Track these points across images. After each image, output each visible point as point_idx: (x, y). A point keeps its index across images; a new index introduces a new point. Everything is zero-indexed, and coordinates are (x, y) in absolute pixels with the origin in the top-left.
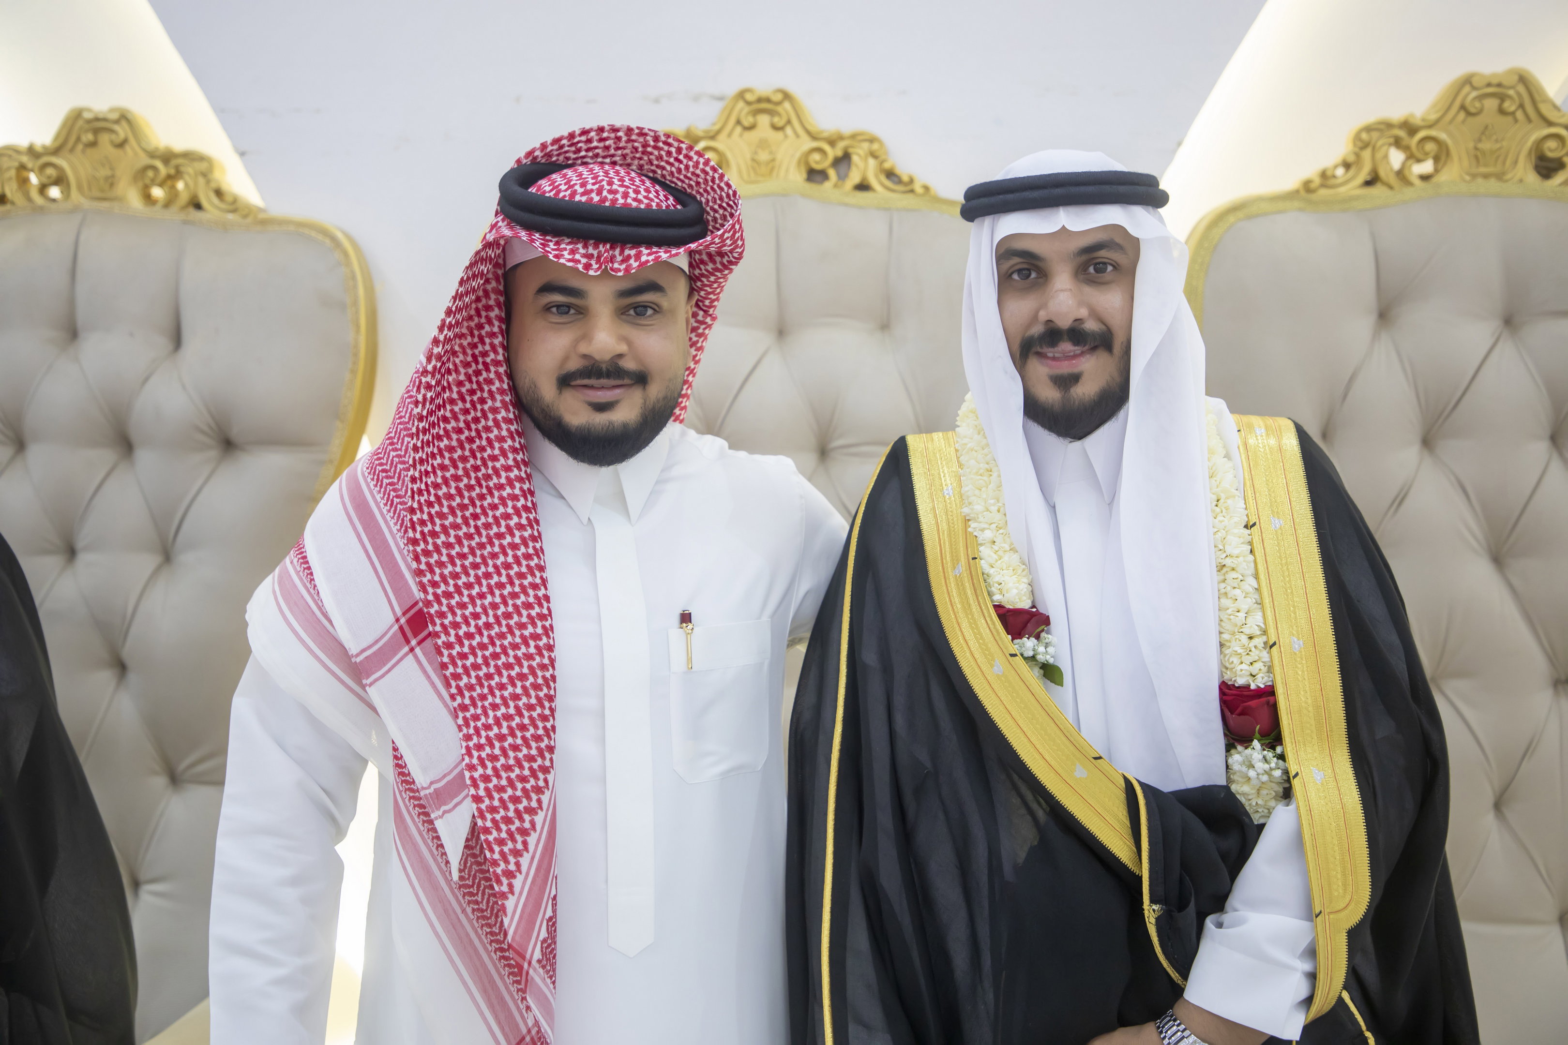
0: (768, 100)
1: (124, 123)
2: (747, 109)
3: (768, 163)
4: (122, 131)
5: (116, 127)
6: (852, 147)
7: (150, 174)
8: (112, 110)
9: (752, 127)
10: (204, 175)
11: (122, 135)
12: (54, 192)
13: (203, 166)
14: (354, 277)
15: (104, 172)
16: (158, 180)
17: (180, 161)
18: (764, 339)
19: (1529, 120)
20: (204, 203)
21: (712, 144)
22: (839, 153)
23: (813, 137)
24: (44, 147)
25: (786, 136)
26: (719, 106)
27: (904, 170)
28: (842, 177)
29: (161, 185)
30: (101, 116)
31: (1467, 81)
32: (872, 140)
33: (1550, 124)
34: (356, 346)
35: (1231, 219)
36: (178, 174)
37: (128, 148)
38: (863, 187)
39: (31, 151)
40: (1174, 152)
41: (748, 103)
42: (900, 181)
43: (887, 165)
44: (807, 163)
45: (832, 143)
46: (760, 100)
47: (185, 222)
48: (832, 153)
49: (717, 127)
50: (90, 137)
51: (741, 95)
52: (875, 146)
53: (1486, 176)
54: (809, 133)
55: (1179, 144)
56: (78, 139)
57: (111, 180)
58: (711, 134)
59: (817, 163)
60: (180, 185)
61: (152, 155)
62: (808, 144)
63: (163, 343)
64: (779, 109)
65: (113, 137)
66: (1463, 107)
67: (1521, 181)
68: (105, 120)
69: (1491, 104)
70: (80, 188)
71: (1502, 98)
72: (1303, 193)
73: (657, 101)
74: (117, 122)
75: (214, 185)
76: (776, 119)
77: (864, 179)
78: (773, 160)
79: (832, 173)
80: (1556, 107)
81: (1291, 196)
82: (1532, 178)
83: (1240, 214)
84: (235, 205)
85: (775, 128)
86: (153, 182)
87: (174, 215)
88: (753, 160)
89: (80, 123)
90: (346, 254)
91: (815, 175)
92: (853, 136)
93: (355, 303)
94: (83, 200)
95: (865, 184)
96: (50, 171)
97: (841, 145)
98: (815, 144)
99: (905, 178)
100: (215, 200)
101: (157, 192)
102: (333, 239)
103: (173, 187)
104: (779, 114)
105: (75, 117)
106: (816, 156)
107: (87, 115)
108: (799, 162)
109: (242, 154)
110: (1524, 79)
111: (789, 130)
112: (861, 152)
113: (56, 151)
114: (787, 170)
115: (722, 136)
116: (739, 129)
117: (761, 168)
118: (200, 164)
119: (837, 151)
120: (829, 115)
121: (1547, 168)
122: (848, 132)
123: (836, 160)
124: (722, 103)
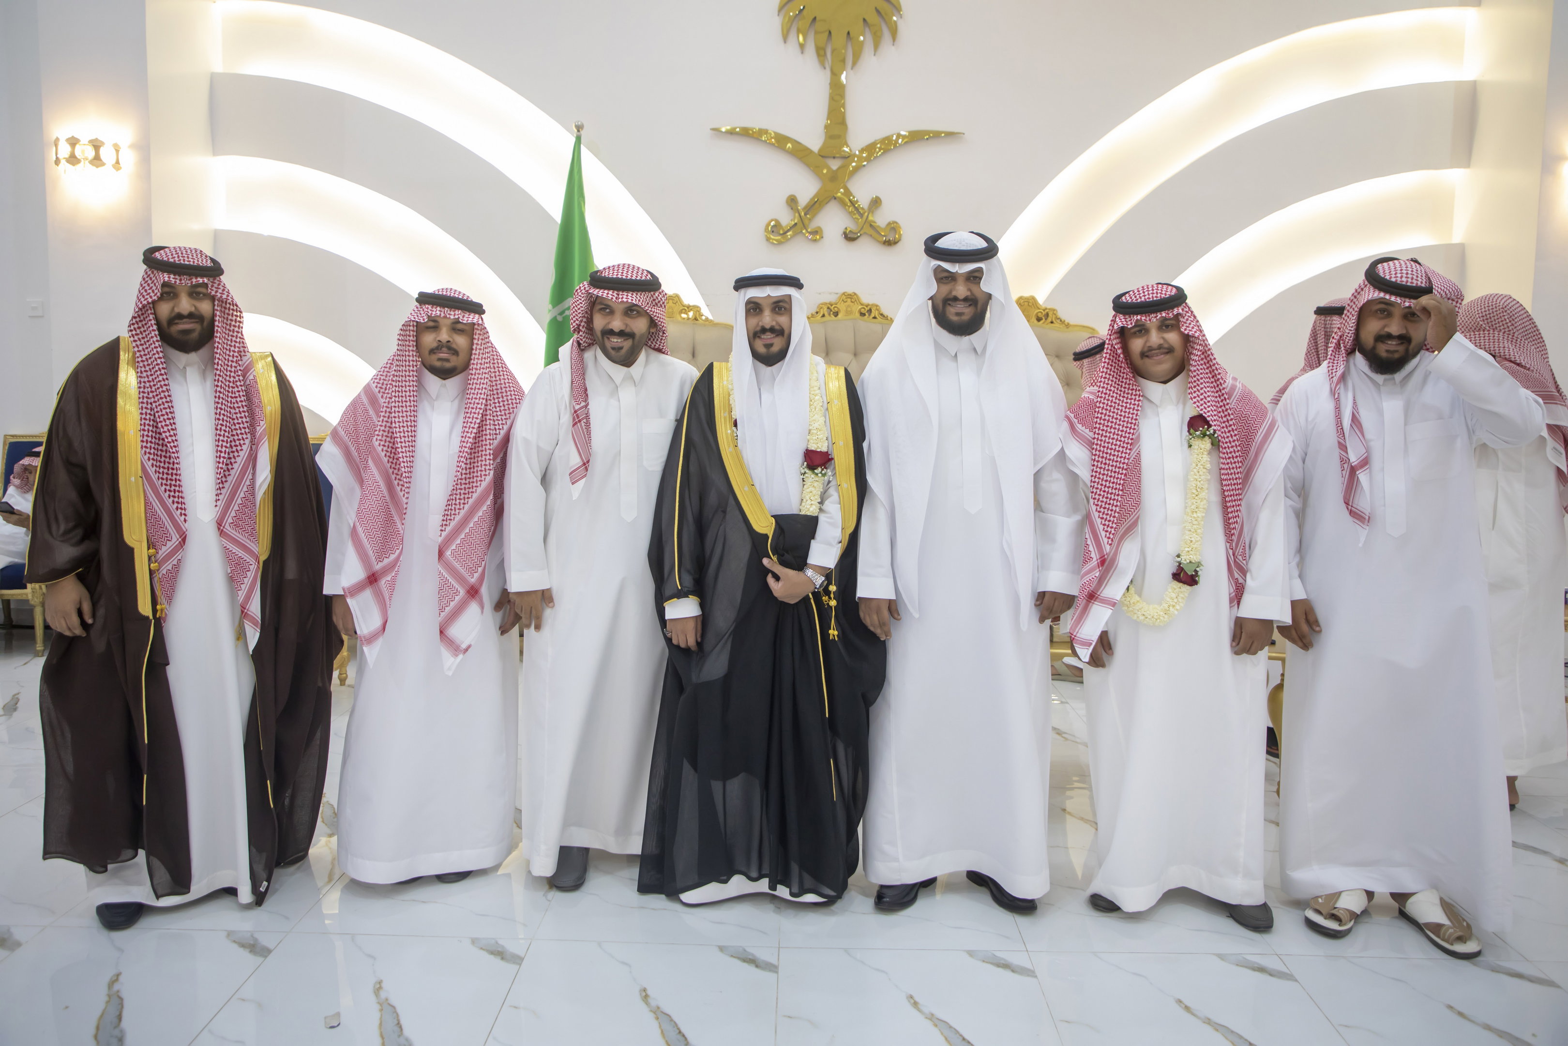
0: (851, 295)
3: (850, 311)
5: (675, 299)
6: (872, 307)
7: (684, 311)
8: (674, 294)
10: (698, 312)
11: (676, 301)
13: (698, 309)
17: (691, 307)
18: (851, 356)
19: (1035, 307)
20: (698, 319)
21: (835, 306)
23: (862, 305)
25: (854, 304)
26: (837, 296)
27: (885, 314)
28: (870, 315)
29: (687, 314)
31: (1022, 298)
32: (877, 306)
33: (1039, 309)
36: (690, 311)
37: (677, 304)
38: (875, 318)
41: (846, 296)
42: (884, 316)
43: (881, 312)
44: (860, 311)
45: (867, 306)
46: (848, 295)
47: (694, 324)
48: (867, 309)
49: (838, 302)
51: (844, 294)
58: (836, 303)
60: (691, 314)
61: (684, 306)
62: (860, 307)
63: (691, 356)
64: (853, 297)
69: (1026, 303)
71: (1029, 302)
73: (820, 294)
74: (675, 297)
75: (700, 314)
76: (852, 300)
77: (875, 316)
78: (852, 311)
79: (867, 314)
80: (1041, 305)
82: (1036, 321)
84: (707, 319)
85: (852, 302)
86: (684, 313)
87: (689, 322)
88: (846, 310)
91: (862, 314)
92: (872, 305)
97: (869, 307)
98: (862, 307)
100: (701, 318)
101: (684, 316)
104: (854, 299)
106: (863, 310)
108: (858, 311)
110: (1033, 298)
111: (856, 303)
112: (874, 309)
114: (855, 313)
115: (839, 304)
116: (843, 302)
117: (849, 313)
118: (696, 309)
119: (868, 308)
120: (866, 299)
121: (1039, 320)
122: (870, 303)
123: (868, 311)
124: (838, 295)
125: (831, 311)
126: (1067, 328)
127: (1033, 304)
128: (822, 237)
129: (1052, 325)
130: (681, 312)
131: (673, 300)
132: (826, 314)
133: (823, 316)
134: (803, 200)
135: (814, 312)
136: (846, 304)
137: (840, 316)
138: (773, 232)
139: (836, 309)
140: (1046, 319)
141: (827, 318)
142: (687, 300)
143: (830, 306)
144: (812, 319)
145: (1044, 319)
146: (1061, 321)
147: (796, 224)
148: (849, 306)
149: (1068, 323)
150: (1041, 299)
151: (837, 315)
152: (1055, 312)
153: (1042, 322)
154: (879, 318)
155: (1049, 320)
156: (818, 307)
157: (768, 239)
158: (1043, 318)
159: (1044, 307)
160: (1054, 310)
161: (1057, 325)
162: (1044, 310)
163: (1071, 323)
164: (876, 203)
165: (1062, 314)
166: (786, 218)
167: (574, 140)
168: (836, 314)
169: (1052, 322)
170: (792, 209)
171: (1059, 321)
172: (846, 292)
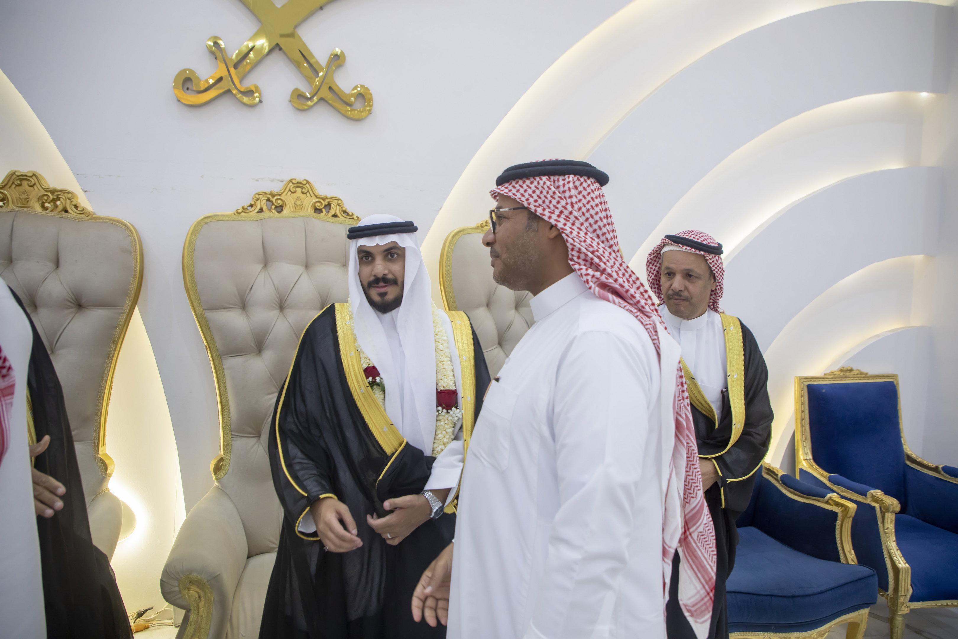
0: (301, 183)
1: (34, 177)
2: (293, 186)
3: (301, 205)
4: (33, 180)
5: (30, 179)
6: (332, 202)
7: (46, 198)
8: (29, 172)
9: (295, 192)
10: (70, 199)
11: (33, 182)
12: (1, 204)
13: (69, 196)
14: (135, 241)
15: (24, 197)
16: (49, 201)
17: (59, 193)
18: (301, 269)
20: (69, 210)
21: (279, 197)
22: (327, 204)
23: (317, 197)
25: (307, 196)
26: (281, 184)
27: (350, 211)
28: (328, 212)
30: (23, 174)
32: (338, 200)
34: (135, 268)
35: (460, 234)
36: (58, 199)
37: (35, 187)
38: (335, 216)
40: (439, 211)
41: (293, 184)
42: (348, 214)
43: (344, 209)
44: (315, 206)
45: (324, 199)
46: (298, 183)
47: (61, 217)
48: (324, 203)
49: (282, 191)
50: (19, 182)
51: (291, 181)
52: (339, 202)
54: (315, 196)
55: (440, 208)
56: (13, 183)
57: (27, 200)
58: (280, 194)
59: (318, 206)
60: (58, 203)
61: (46, 190)
62: (315, 200)
63: (51, 266)
64: (305, 186)
65: (29, 183)
68: (26, 175)
70: (13, 202)
72: (480, 227)
74: (31, 177)
75: (74, 203)
76: (304, 190)
77: (335, 213)
78: (303, 204)
79: (324, 210)
81: (477, 228)
83: (463, 233)
84: (83, 212)
85: (303, 193)
86: (47, 201)
87: (55, 214)
88: (295, 204)
89: (14, 176)
90: (132, 232)
91: (318, 211)
92: (332, 198)
93: (136, 251)
94: (15, 207)
95: (336, 214)
96: (1, 195)
97: (327, 200)
99: (351, 214)
100: (75, 209)
101: (48, 205)
102: (126, 226)
103: (55, 203)
104: (305, 189)
105: (12, 174)
106: (318, 204)
107: (18, 173)
108: (312, 206)
111: (308, 194)
112: (335, 205)
113: (3, 187)
114: (308, 209)
115: (284, 194)
116: (290, 193)
117: (298, 207)
118: (66, 195)
119: (326, 203)
120: (323, 190)
122: (329, 196)
123: (325, 206)
124: (284, 183)
125: (273, 204)
128: (261, 101)
130: (41, 199)
131: (28, 180)
132: (265, 208)
133: (261, 210)
134: (232, 48)
136: (294, 195)
137: (285, 212)
138: (188, 89)
139: (279, 201)
141: (266, 213)
143: (271, 197)
144: (243, 214)
147: (220, 79)
148: (298, 198)
151: (282, 210)
154: (341, 218)
156: (253, 198)
157: (177, 98)
164: (337, 59)
166: (206, 70)
168: (280, 209)
170: (216, 58)
172: (294, 179)
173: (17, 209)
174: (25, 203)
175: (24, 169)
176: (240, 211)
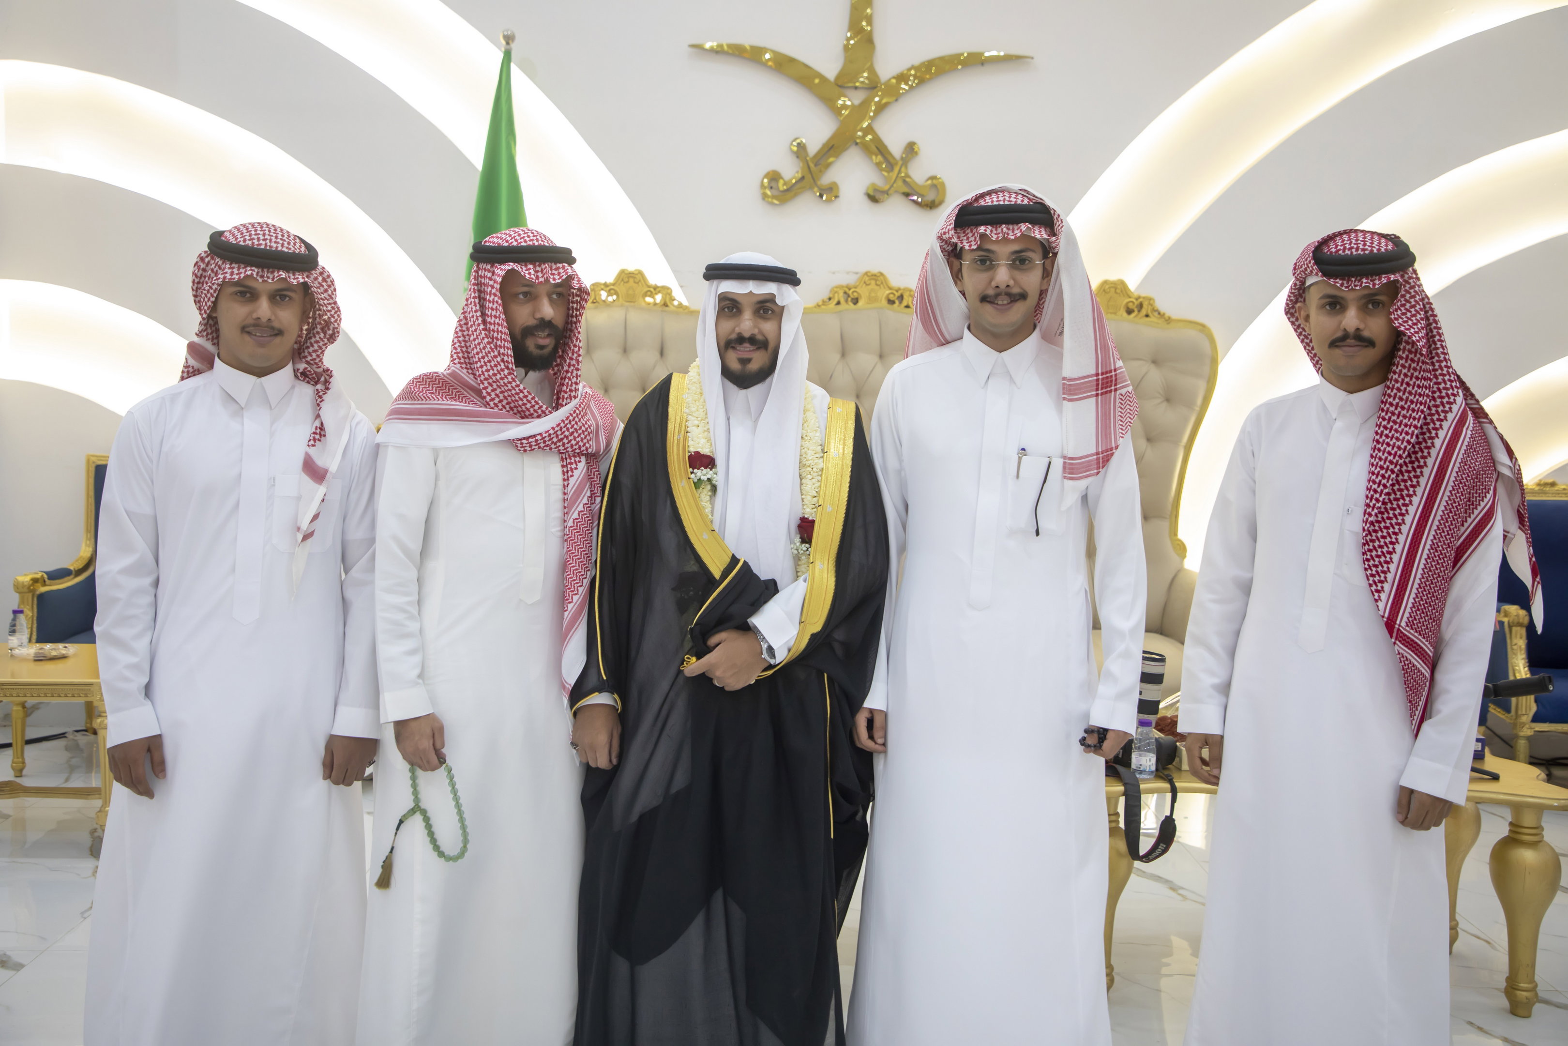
0: (875, 275)
2: (868, 278)
4: (638, 277)
5: (637, 276)
6: (903, 293)
7: (649, 293)
8: (636, 270)
9: (869, 285)
10: (668, 294)
11: (638, 279)
12: (610, 299)
13: (669, 291)
15: (631, 292)
17: (658, 289)
19: (1124, 296)
20: (669, 304)
21: (855, 290)
23: (890, 288)
24: (610, 283)
25: (880, 288)
26: (857, 276)
28: (901, 303)
29: (653, 297)
30: (630, 272)
31: (1105, 282)
33: (1130, 298)
36: (658, 294)
37: (640, 283)
39: (606, 285)
44: (888, 298)
45: (897, 291)
46: (872, 275)
47: (662, 311)
48: (897, 294)
49: (858, 284)
50: (627, 279)
51: (866, 274)
53: (1111, 313)
56: (623, 280)
57: (633, 295)
58: (856, 286)
60: (659, 298)
61: (649, 286)
62: (888, 292)
63: (657, 354)
64: (879, 279)
66: (1104, 290)
67: (1122, 315)
68: (633, 273)
69: (1113, 290)
70: (621, 297)
71: (1116, 289)
73: (834, 273)
74: (637, 274)
75: (671, 298)
76: (878, 282)
77: (908, 304)
78: (876, 297)
79: (897, 302)
80: (1132, 293)
82: (1125, 314)
84: (681, 305)
85: (877, 285)
86: (650, 297)
87: (657, 308)
88: (869, 296)
89: (623, 274)
91: (891, 302)
92: (904, 289)
94: (624, 302)
96: (612, 291)
97: (900, 292)
98: (890, 291)
100: (672, 303)
101: (649, 300)
105: (623, 272)
106: (892, 296)
107: (626, 272)
108: (885, 298)
109: (681, 287)
110: (1122, 283)
111: (882, 286)
113: (614, 284)
114: (881, 300)
115: (859, 287)
116: (865, 285)
117: (872, 299)
118: (666, 291)
119: (899, 294)
121: (1129, 312)
122: (902, 287)
123: (898, 297)
124: (859, 276)
125: (849, 296)
126: (1168, 323)
127: (1122, 291)
128: (838, 196)
129: (1148, 319)
130: (645, 295)
131: (635, 278)
132: (842, 301)
133: (838, 303)
134: (813, 147)
135: (826, 297)
136: (869, 287)
137: (860, 303)
138: (771, 187)
139: (855, 294)
140: (1139, 311)
141: (844, 305)
142: (654, 279)
143: (847, 290)
144: (823, 307)
145: (1136, 312)
146: (1159, 313)
147: (803, 178)
148: (872, 290)
149: (1169, 318)
150: (1133, 285)
152: (1151, 302)
153: (1133, 315)
155: (1144, 312)
156: (831, 291)
157: (764, 196)
158: (1136, 310)
159: (1136, 294)
160: (1150, 299)
161: (1153, 319)
162: (1137, 299)
163: (1174, 317)
164: (911, 149)
165: (1162, 304)
166: (790, 171)
167: (501, 55)
168: (856, 301)
169: (1147, 316)
170: (798, 157)
171: (1156, 314)
172: (869, 272)
173: (627, 304)
174: (631, 299)
175: (631, 268)
176: (820, 304)
